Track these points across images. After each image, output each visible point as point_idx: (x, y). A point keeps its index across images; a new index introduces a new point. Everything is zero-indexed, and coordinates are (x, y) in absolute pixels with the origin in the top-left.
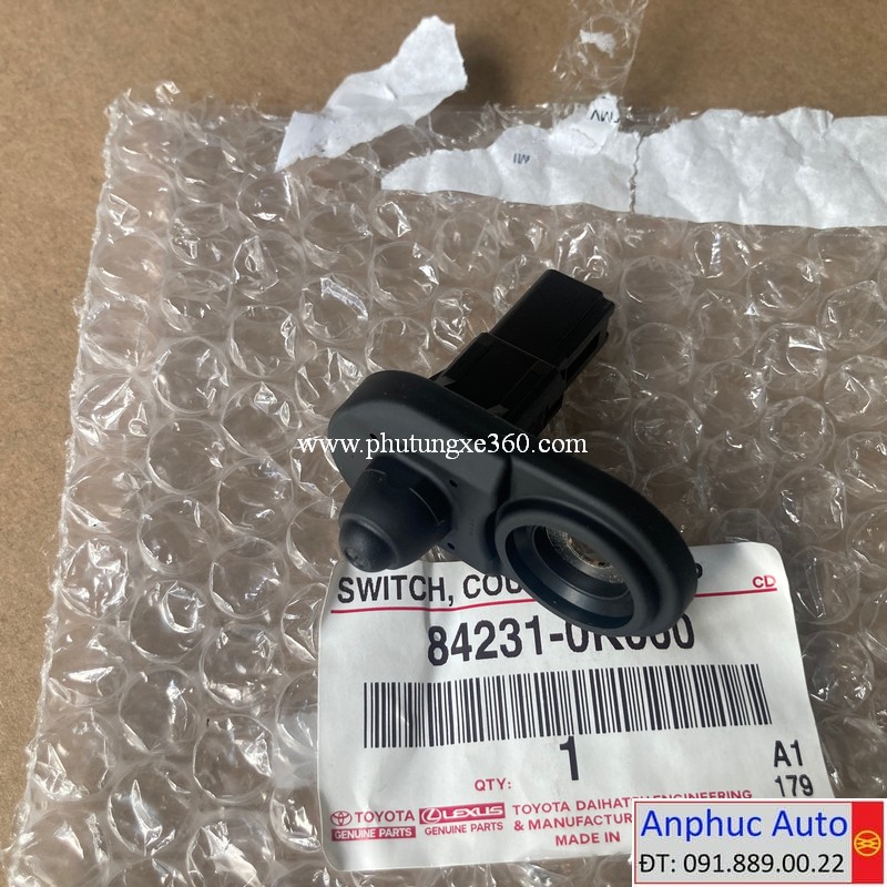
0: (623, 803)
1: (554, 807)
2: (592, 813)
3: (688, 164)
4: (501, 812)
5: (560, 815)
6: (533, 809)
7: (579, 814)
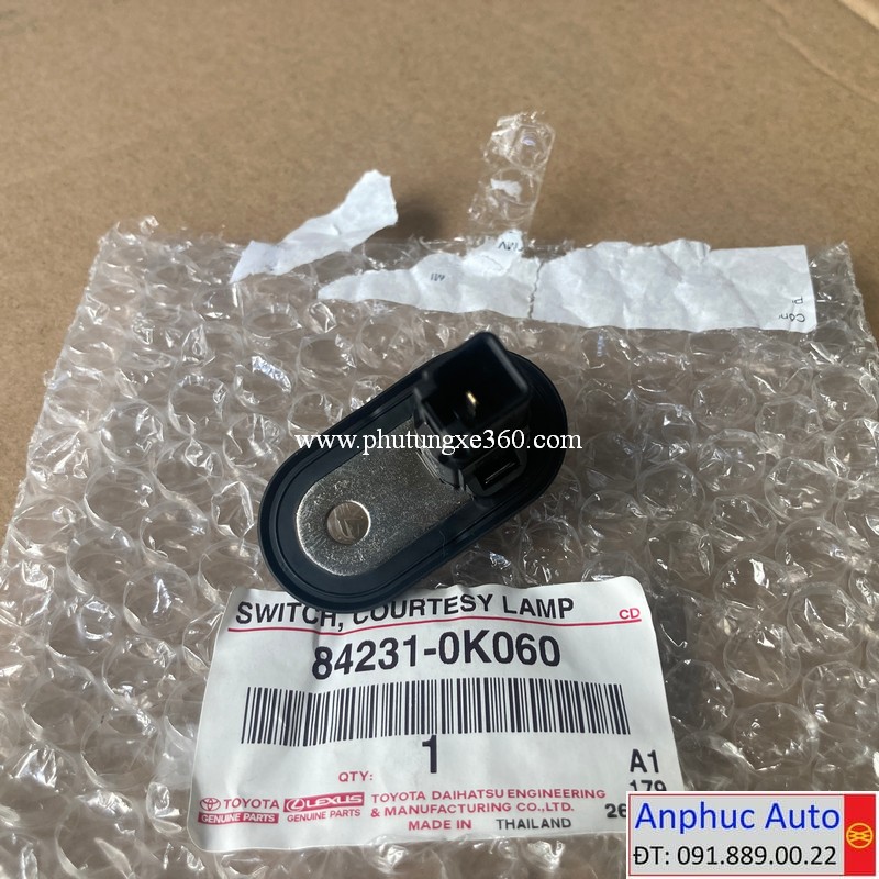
0: (478, 794)
1: (410, 796)
2: (447, 803)
3: (580, 282)
4: (360, 801)
5: (415, 804)
6: (391, 798)
7: (434, 802)
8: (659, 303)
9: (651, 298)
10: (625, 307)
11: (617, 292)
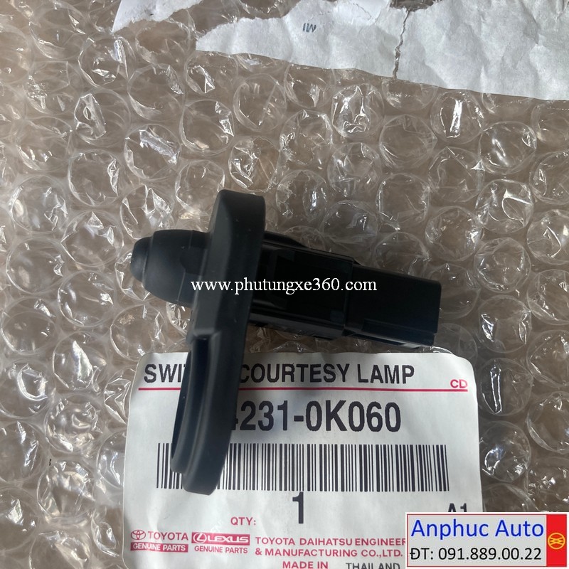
0: (333, 542)
1: (284, 541)
2: (310, 548)
4: (247, 541)
5: (288, 547)
6: (270, 541)
7: (301, 547)
8: (514, 67)
9: (508, 61)
10: (483, 69)
11: (476, 52)
